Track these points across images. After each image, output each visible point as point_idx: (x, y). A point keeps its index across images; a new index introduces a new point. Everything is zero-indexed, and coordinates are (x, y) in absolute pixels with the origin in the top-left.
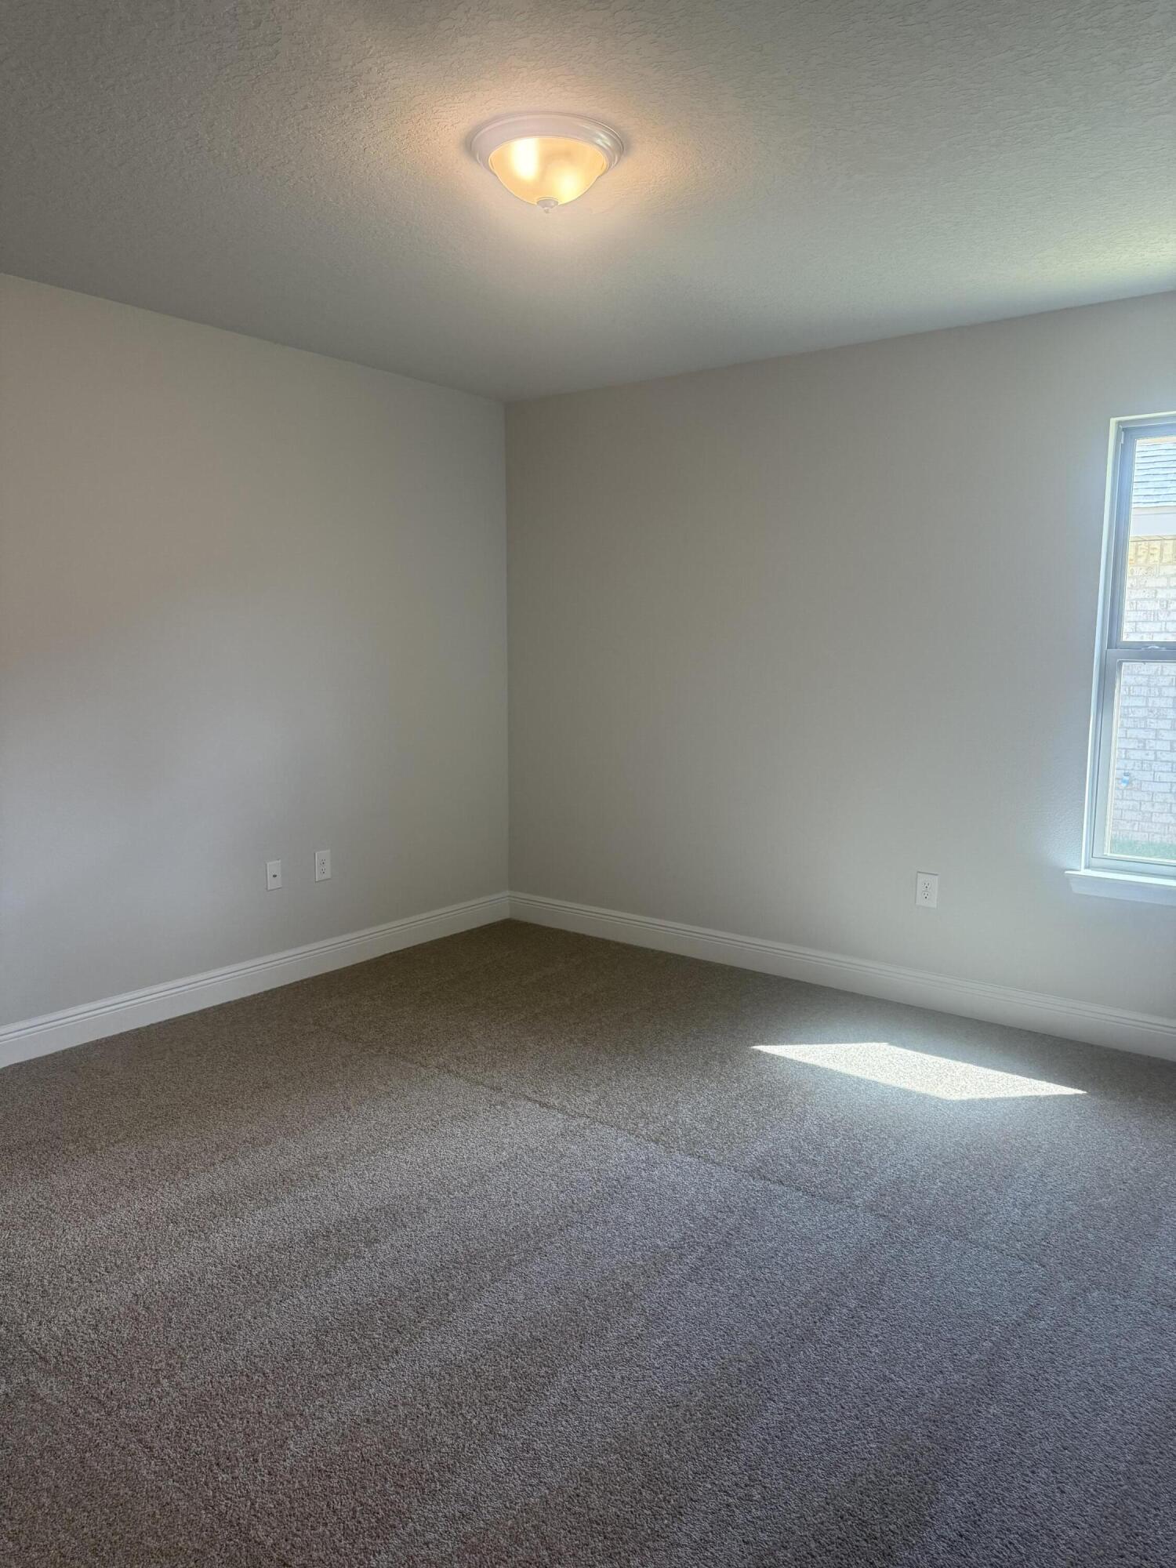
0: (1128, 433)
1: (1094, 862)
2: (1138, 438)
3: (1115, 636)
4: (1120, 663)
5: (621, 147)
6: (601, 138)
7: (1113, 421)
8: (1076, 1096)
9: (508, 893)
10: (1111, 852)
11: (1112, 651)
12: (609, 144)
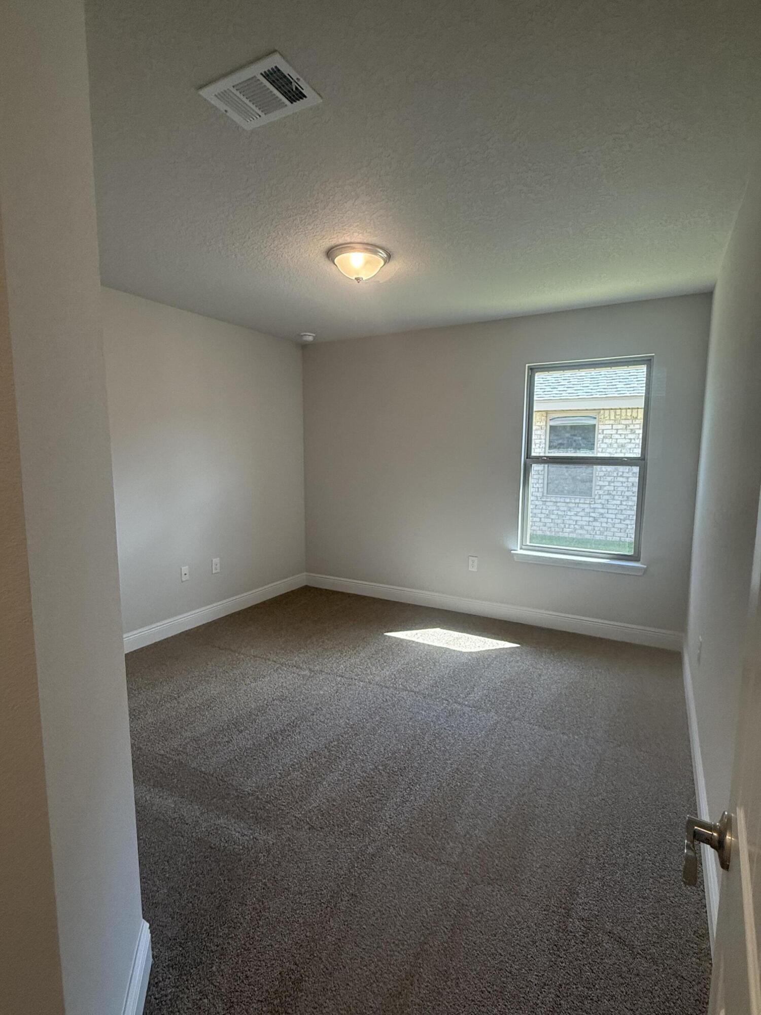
0: (532, 370)
1: (523, 547)
2: (537, 372)
3: (529, 454)
4: (531, 465)
5: (389, 257)
6: (381, 253)
7: (527, 365)
8: (517, 647)
9: (305, 573)
10: (530, 543)
11: (527, 460)
12: (386, 256)
